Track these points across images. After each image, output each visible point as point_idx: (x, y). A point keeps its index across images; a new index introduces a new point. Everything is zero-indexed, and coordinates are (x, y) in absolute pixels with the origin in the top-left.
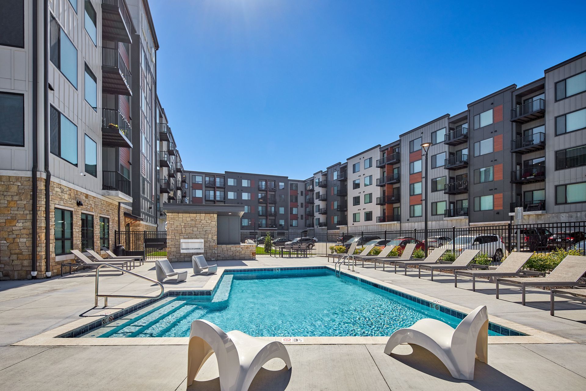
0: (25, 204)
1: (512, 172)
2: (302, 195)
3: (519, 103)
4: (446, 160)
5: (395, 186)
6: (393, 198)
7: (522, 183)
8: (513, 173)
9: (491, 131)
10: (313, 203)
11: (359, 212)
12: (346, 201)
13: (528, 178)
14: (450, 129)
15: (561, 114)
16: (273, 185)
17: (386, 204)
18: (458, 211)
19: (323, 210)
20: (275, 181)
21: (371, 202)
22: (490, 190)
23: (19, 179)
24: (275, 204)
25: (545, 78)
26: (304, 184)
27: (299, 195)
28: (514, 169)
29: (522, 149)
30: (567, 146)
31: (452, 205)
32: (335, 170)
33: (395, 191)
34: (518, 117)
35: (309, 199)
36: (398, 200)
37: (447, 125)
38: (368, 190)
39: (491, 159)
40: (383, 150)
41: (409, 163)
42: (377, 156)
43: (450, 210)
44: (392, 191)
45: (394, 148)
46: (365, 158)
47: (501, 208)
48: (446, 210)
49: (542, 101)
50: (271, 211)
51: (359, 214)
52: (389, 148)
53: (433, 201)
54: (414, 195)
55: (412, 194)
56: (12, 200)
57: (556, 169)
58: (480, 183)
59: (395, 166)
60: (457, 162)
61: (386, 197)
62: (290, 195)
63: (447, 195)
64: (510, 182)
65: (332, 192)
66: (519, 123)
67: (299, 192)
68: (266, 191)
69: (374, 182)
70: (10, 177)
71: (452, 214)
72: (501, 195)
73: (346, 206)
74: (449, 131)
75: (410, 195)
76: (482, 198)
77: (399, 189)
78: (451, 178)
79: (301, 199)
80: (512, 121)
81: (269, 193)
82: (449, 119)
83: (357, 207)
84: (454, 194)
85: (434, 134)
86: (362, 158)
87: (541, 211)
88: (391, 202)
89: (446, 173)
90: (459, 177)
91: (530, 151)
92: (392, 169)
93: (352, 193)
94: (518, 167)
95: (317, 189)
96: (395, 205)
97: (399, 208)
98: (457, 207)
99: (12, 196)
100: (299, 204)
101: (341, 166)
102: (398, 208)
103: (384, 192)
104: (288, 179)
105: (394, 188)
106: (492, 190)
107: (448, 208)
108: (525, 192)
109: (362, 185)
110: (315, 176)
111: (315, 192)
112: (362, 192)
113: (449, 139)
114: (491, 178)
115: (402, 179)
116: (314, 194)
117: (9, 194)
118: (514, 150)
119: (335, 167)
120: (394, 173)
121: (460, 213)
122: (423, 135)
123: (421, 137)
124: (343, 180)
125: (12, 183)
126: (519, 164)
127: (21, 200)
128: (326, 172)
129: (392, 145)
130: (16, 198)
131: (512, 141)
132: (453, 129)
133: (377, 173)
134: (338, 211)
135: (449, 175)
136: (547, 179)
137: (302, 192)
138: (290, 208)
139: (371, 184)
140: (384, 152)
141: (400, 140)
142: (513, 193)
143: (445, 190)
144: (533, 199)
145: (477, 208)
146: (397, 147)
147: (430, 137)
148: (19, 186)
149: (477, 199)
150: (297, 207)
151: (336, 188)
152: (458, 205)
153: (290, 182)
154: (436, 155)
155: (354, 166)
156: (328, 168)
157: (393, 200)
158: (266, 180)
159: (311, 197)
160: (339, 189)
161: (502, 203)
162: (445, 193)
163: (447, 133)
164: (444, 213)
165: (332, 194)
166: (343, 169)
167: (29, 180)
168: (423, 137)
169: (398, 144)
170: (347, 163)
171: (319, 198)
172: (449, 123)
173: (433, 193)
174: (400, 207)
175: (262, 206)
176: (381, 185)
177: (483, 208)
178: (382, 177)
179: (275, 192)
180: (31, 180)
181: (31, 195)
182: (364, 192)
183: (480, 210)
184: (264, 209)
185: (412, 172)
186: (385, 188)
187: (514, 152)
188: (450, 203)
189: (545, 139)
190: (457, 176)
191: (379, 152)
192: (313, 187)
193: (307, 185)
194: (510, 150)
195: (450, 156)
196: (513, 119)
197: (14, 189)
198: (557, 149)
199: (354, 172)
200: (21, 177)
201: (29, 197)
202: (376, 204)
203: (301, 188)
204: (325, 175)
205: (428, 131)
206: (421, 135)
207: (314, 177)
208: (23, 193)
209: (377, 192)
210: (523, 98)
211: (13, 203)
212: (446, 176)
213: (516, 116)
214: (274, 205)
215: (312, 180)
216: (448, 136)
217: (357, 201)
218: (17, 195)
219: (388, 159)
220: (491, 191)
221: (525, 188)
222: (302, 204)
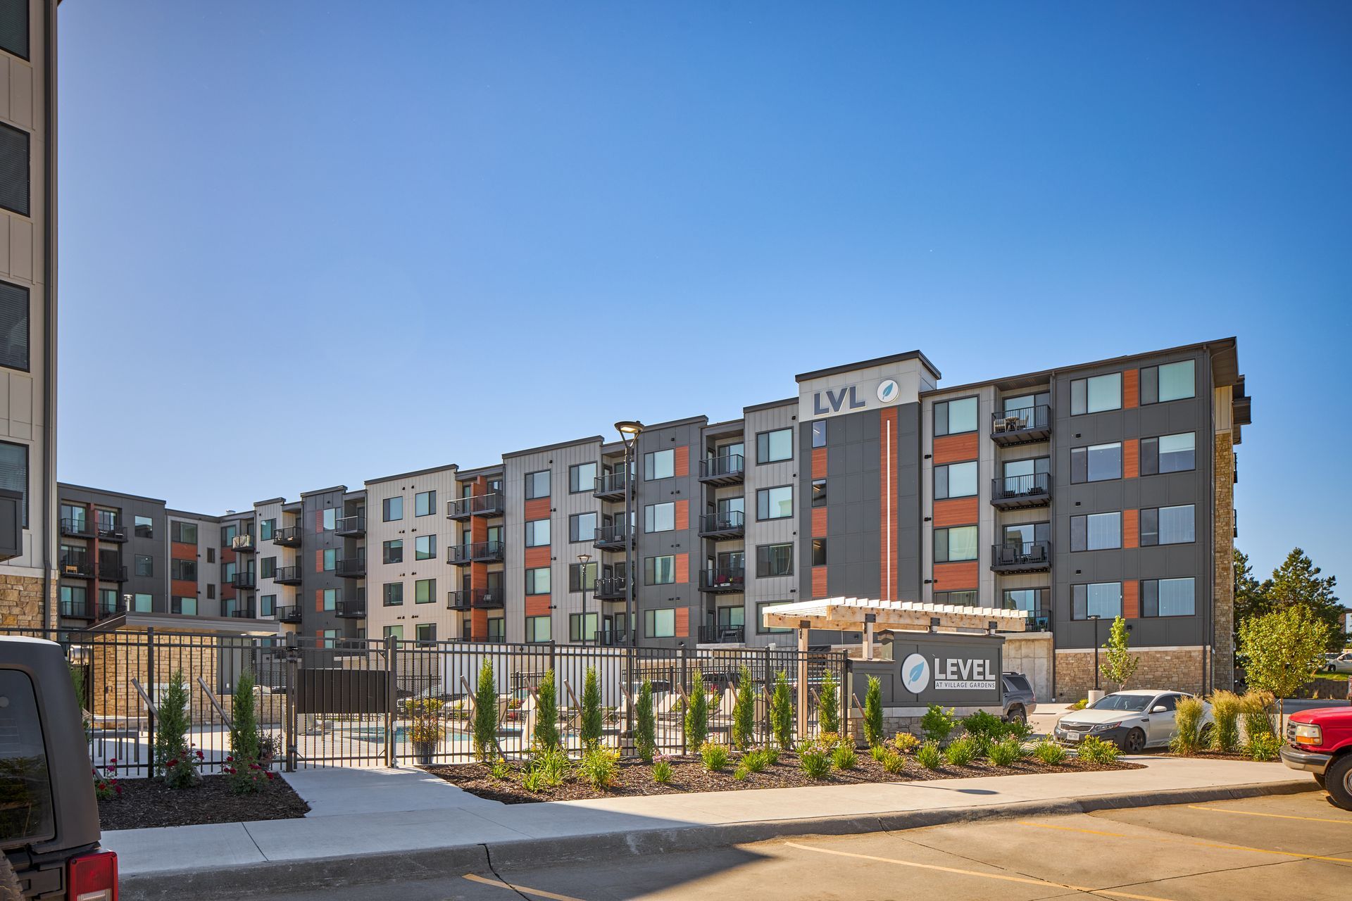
0: (29, 621)
1: (701, 572)
2: (211, 559)
3: (710, 450)
4: (597, 529)
5: (492, 568)
6: (488, 597)
7: (716, 592)
8: (704, 574)
9: (671, 490)
10: (251, 588)
11: (400, 622)
12: (362, 593)
13: (722, 585)
14: (605, 467)
15: (763, 487)
16: (112, 523)
17: (472, 609)
18: (618, 634)
19: (287, 611)
20: (120, 509)
21: (432, 599)
22: (670, 599)
23: (20, 580)
24: (120, 583)
25: (743, 420)
26: (217, 527)
27: (202, 562)
28: (704, 568)
29: (717, 533)
30: (770, 542)
31: (607, 622)
32: (326, 504)
33: (493, 582)
34: (710, 477)
35: (238, 576)
36: (500, 602)
37: (598, 458)
38: (427, 570)
39: (672, 542)
40: (465, 480)
41: (523, 521)
42: (448, 492)
43: (604, 632)
44: (486, 578)
45: (489, 480)
46: (417, 490)
47: (687, 635)
48: (598, 632)
49: (740, 458)
50: (105, 605)
51: (400, 628)
52: (479, 478)
53: (574, 612)
54: (534, 594)
55: (530, 590)
56: (10, 614)
57: (758, 576)
58: (655, 584)
59: (491, 522)
60: (616, 535)
61: (472, 593)
62: (172, 559)
63: (599, 602)
64: (699, 590)
65: (320, 563)
66: (713, 485)
67: (202, 551)
68: (90, 541)
69: (442, 553)
70: (6, 576)
71: (608, 642)
72: (684, 611)
73: (362, 606)
74: (603, 473)
75: (526, 594)
76: (658, 613)
77: (501, 576)
78: (606, 567)
79: (207, 573)
80: (702, 482)
81: (99, 546)
82: (602, 446)
83: (395, 610)
84: (612, 600)
85: (573, 469)
86: (408, 488)
87: (738, 644)
88: (483, 606)
89: (597, 555)
90: (621, 568)
91: (725, 538)
92: (486, 528)
93: (378, 574)
94: (710, 562)
95: (266, 549)
96: (492, 614)
97: (502, 622)
98: (616, 629)
99: (9, 607)
100: (202, 586)
101: (348, 498)
102: (499, 619)
103: (466, 580)
104: (167, 507)
105: (488, 574)
106: (673, 599)
107: (600, 630)
108: (719, 608)
109: (408, 554)
110: (260, 509)
111: (259, 558)
112: (408, 574)
113: (603, 490)
114: (671, 579)
115: (509, 556)
116: (254, 561)
117: (6, 603)
118: (705, 533)
119: (328, 497)
120: (490, 540)
121: (621, 639)
122: (553, 466)
123: (549, 470)
124: (354, 535)
125: (9, 586)
126: (711, 557)
127: (24, 614)
128: (300, 506)
129: (485, 473)
130: (16, 611)
131: (701, 517)
132: (609, 468)
133: (448, 534)
134: (337, 616)
135: (602, 562)
136: (746, 590)
137: (211, 552)
138: (173, 598)
139: (432, 556)
140: (466, 484)
141: (504, 466)
142: (703, 609)
143: (595, 589)
144: (730, 623)
145: (649, 633)
146: (497, 478)
147: (568, 474)
148: (20, 591)
149: (649, 615)
150: (194, 595)
151: (330, 554)
152: (618, 622)
153: (170, 518)
154: (578, 515)
155: (387, 502)
156: (305, 496)
157: (488, 601)
158: (89, 504)
159: (244, 570)
160: (341, 558)
161: (687, 625)
162: (595, 597)
163: (600, 475)
164: (593, 638)
165: (319, 569)
166: (354, 505)
167: (37, 582)
168: (554, 471)
169: (498, 473)
170: (366, 491)
171: (274, 575)
172: (602, 455)
173: (574, 594)
174: (504, 618)
175: (72, 588)
176: (459, 559)
177: (659, 634)
178: (460, 543)
179: (120, 544)
180: (40, 582)
181: (39, 606)
182: (413, 574)
183: (655, 637)
184: (80, 596)
185: (529, 543)
186: (470, 571)
187: (704, 537)
188: (605, 617)
189: (744, 523)
190: (616, 564)
191: (454, 483)
192: (253, 541)
193: (230, 531)
194: (698, 531)
195: (603, 524)
196: (704, 478)
197: (13, 596)
198: (759, 543)
199: (386, 518)
200: (24, 577)
201: (36, 609)
202: (448, 608)
203: (207, 539)
204: (295, 511)
205: (562, 461)
206: (550, 466)
207: (255, 512)
208: (28, 603)
209: (448, 580)
210: (718, 443)
211: (11, 618)
212: (597, 562)
213: (707, 475)
214: (115, 586)
215: (248, 522)
216: (600, 480)
217: (393, 595)
218: (17, 606)
219: (477, 505)
220: (672, 602)
221: (721, 601)
222: (211, 588)
